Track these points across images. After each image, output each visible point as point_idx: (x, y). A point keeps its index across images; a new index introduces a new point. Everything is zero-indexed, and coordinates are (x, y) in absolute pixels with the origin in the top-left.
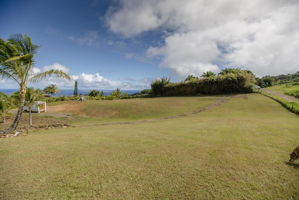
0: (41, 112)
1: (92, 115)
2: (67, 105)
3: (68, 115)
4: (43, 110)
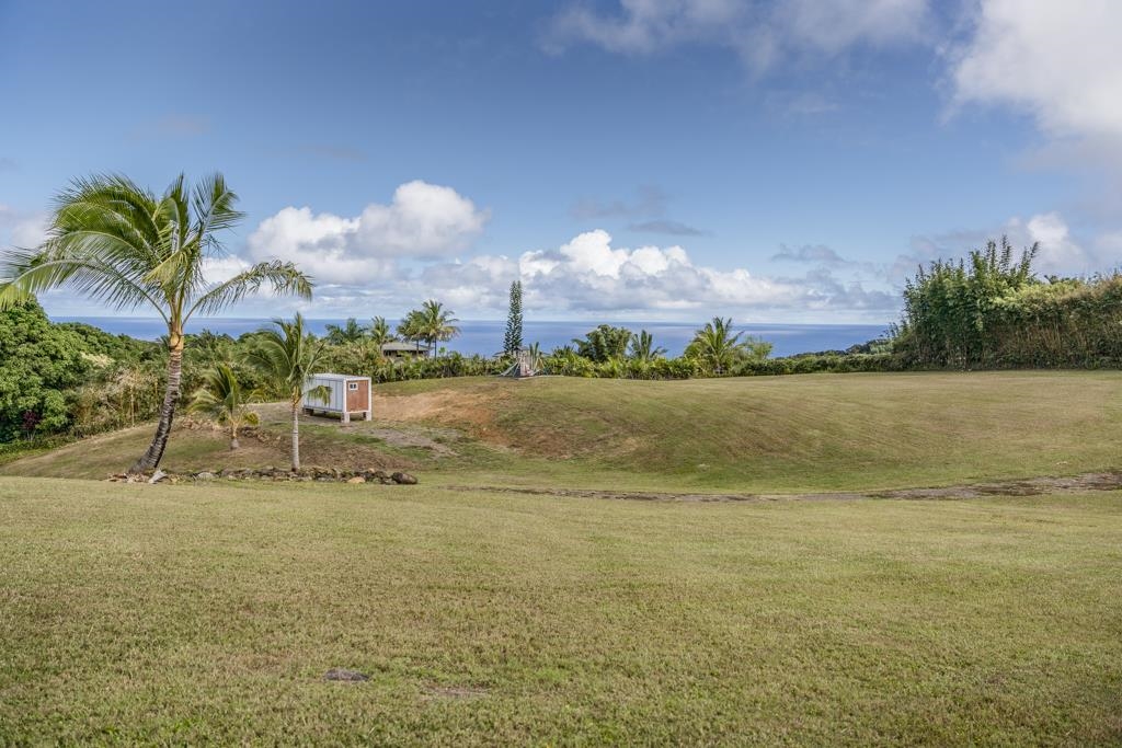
0: (352, 419)
1: (533, 448)
2: (451, 394)
3: (439, 441)
4: (359, 412)
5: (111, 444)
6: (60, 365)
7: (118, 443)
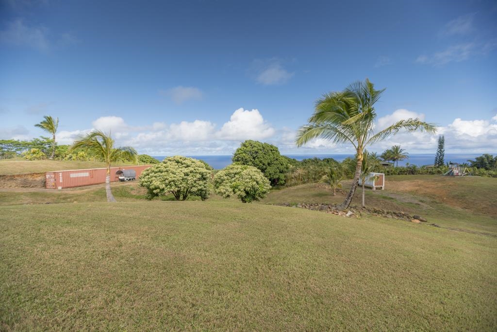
0: (376, 189)
1: (479, 210)
3: (422, 201)
4: (379, 186)
5: (296, 190)
6: (283, 167)
7: (297, 190)
